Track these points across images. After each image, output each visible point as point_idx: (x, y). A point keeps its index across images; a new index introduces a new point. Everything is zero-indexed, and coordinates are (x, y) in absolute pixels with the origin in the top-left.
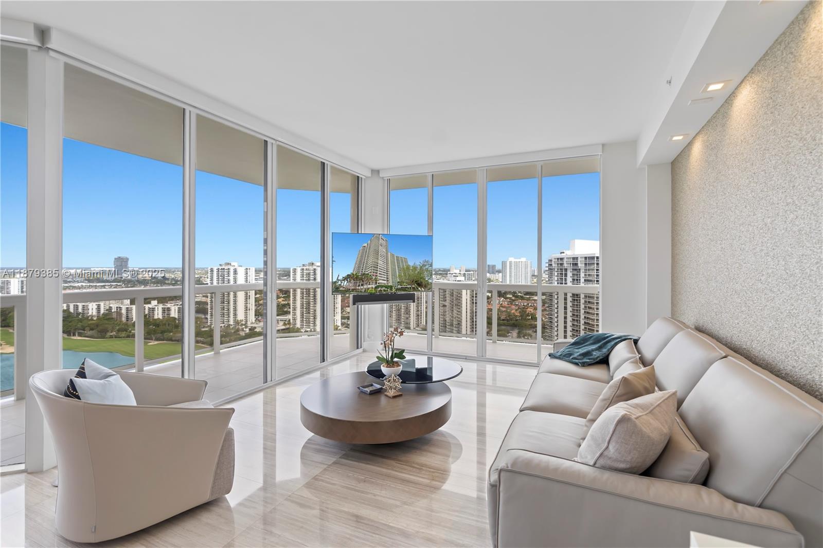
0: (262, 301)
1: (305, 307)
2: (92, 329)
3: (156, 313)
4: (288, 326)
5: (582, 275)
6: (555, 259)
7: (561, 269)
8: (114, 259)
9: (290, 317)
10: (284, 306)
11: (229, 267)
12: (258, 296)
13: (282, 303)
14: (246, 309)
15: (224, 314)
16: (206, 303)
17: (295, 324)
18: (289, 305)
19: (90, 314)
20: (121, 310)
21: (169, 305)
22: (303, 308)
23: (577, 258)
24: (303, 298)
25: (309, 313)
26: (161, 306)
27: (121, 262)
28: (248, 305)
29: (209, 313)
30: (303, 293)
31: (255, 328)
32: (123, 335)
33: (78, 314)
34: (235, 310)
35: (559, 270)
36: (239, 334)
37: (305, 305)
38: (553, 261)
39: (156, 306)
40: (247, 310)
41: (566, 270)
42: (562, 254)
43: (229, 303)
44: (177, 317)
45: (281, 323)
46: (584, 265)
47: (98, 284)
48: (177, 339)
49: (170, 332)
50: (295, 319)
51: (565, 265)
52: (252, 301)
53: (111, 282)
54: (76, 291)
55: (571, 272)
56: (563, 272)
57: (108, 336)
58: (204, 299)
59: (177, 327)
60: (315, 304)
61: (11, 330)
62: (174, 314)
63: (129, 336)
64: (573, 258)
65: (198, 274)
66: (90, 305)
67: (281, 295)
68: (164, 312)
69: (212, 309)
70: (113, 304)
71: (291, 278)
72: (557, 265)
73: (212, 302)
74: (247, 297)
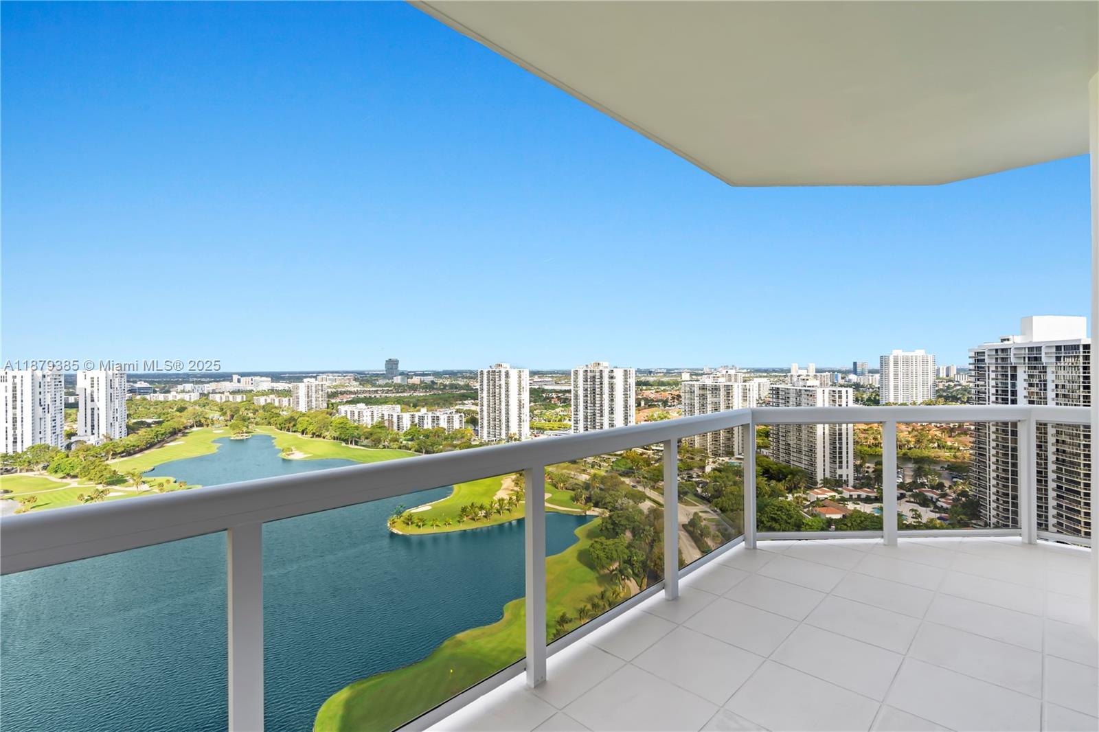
0: (537, 411)
1: (589, 420)
2: (367, 438)
3: (425, 422)
5: (1051, 377)
6: (990, 350)
7: (1002, 367)
8: (385, 362)
9: (571, 431)
11: (500, 369)
12: (533, 404)
13: (561, 413)
14: (520, 420)
15: (495, 426)
16: (476, 412)
18: (569, 416)
19: (365, 421)
20: (392, 418)
21: (438, 414)
22: (587, 421)
23: (1039, 348)
24: (587, 408)
26: (430, 414)
27: (392, 364)
28: (522, 415)
29: (479, 423)
30: (587, 402)
32: (395, 446)
33: (355, 421)
34: (508, 421)
35: (999, 369)
37: (589, 417)
38: (986, 354)
39: (425, 414)
40: (520, 422)
41: (1015, 368)
42: (1006, 342)
43: (500, 412)
44: (446, 428)
46: (1054, 360)
49: (440, 445)
51: (1013, 360)
52: (526, 410)
53: (382, 387)
54: (353, 396)
55: (1025, 372)
56: (1007, 372)
57: (381, 446)
58: (473, 408)
59: (446, 439)
60: (602, 416)
61: (299, 435)
62: (443, 424)
63: (400, 448)
64: (1029, 348)
65: (466, 378)
66: (365, 411)
67: (559, 404)
68: (433, 422)
69: (482, 419)
70: (385, 410)
71: (572, 382)
72: (994, 361)
73: (482, 411)
74: (521, 406)
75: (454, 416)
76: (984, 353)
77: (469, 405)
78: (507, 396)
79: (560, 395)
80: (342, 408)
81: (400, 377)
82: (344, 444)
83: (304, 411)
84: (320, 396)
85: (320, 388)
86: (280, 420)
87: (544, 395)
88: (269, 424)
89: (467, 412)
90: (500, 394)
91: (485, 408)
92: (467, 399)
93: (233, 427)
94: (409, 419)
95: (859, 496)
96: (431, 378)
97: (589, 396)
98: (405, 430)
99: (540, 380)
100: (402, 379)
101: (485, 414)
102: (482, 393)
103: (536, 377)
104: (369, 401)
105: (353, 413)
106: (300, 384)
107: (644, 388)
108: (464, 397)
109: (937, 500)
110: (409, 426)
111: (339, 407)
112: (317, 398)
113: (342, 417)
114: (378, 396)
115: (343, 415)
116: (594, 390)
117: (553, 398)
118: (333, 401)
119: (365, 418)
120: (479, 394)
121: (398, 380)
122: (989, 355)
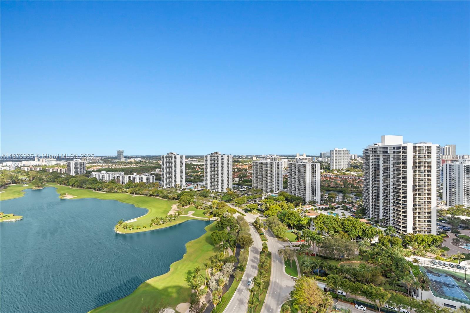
0: (189, 174)
1: (212, 178)
2: (106, 188)
3: (136, 179)
4: (203, 188)
5: (391, 159)
6: (370, 148)
7: (375, 155)
8: (117, 152)
9: (204, 183)
10: (201, 176)
11: (172, 155)
12: (187, 171)
13: (200, 175)
14: (181, 178)
15: (169, 181)
16: (160, 175)
17: (207, 187)
18: (203, 176)
19: (105, 179)
20: (119, 178)
21: (142, 176)
22: (211, 178)
23: (387, 148)
24: (211, 173)
25: (215, 181)
26: (138, 176)
28: (182, 176)
29: (162, 180)
30: (211, 170)
31: (186, 189)
32: (120, 191)
33: (100, 180)
34: (175, 178)
35: (373, 156)
36: (177, 192)
37: (212, 176)
39: (136, 176)
40: (181, 179)
41: (379, 156)
42: (376, 145)
43: (172, 175)
44: (146, 182)
45: (199, 186)
46: (392, 152)
47: (110, 164)
48: (146, 194)
49: (142, 190)
50: (207, 184)
51: (378, 152)
52: (184, 174)
53: (115, 163)
54: (100, 168)
55: (382, 157)
56: (376, 157)
57: (113, 191)
58: (159, 173)
59: (146, 187)
60: (218, 176)
61: (70, 187)
62: (145, 180)
63: (123, 192)
64: (384, 148)
65: (157, 159)
66: (105, 175)
67: (199, 171)
68: (140, 179)
69: (163, 178)
70: (116, 174)
71: (205, 161)
72: (372, 153)
73: (163, 174)
74: (181, 171)
75: (150, 177)
76: (368, 149)
77: (157, 171)
78: (175, 167)
79: (200, 167)
80: (94, 174)
81: (124, 159)
82: (94, 191)
83: (73, 175)
84: (82, 167)
85: (82, 164)
86: (60, 180)
87: (193, 167)
88: (54, 182)
89: (156, 175)
90: (172, 166)
91: (165, 173)
92: (157, 169)
93: (34, 184)
94: (128, 178)
95: (322, 207)
96: (140, 159)
97: (212, 167)
98: (126, 183)
99: (191, 160)
100: (125, 160)
101: (165, 175)
102: (163, 166)
103: (189, 158)
104: (108, 170)
105: (99, 176)
106: (72, 162)
107: (237, 163)
108: (155, 168)
109: (351, 208)
110: (128, 182)
111: (92, 173)
112: (80, 168)
113: (94, 178)
114: (113, 167)
115: (94, 176)
116: (215, 164)
117: (197, 168)
118: (89, 170)
119: (105, 178)
120: (162, 167)
121: (123, 160)
122: (370, 150)
